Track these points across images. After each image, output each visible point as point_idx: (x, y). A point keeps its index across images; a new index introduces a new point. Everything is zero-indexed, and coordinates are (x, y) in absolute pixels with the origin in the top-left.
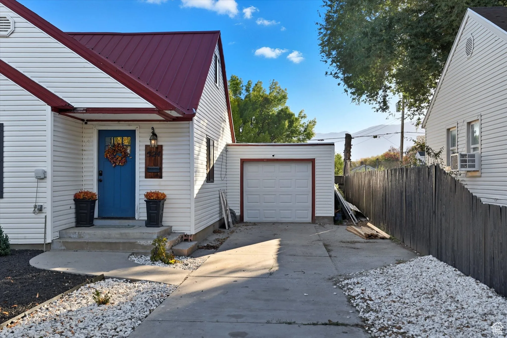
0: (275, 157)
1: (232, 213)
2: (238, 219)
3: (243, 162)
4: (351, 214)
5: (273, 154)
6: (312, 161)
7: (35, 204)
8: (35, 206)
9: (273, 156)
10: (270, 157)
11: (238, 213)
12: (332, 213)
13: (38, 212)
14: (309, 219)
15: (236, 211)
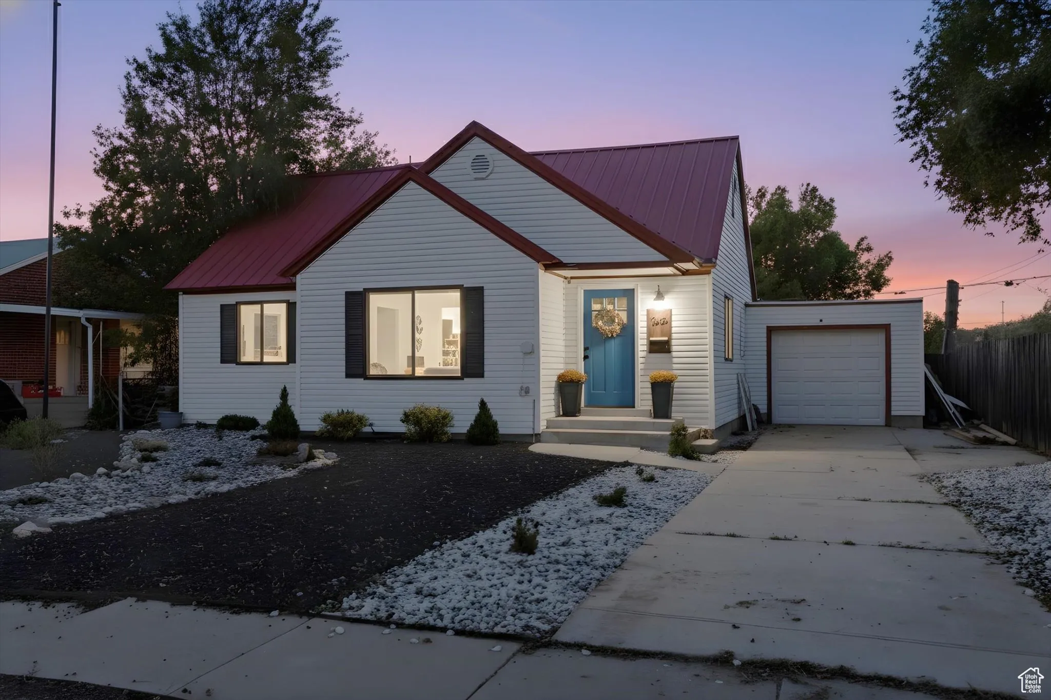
0: (825, 323)
1: (757, 409)
2: (765, 418)
3: (770, 330)
4: (954, 413)
5: (821, 318)
6: (886, 328)
7: (520, 385)
8: (522, 389)
9: (821, 321)
10: (816, 322)
11: (763, 409)
12: (920, 410)
13: (524, 394)
14: (881, 421)
15: (760, 407)
